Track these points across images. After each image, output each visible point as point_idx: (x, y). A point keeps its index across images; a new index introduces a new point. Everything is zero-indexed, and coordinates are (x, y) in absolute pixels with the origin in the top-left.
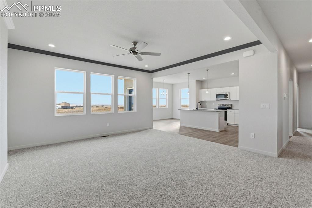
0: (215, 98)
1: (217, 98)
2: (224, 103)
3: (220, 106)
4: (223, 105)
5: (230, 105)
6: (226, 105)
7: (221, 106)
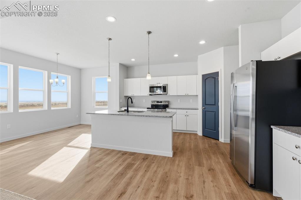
0: (147, 92)
1: (150, 92)
2: (160, 100)
3: (153, 103)
4: (158, 102)
5: (167, 101)
6: (161, 102)
7: (156, 103)
